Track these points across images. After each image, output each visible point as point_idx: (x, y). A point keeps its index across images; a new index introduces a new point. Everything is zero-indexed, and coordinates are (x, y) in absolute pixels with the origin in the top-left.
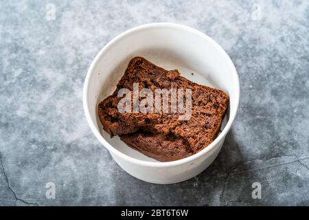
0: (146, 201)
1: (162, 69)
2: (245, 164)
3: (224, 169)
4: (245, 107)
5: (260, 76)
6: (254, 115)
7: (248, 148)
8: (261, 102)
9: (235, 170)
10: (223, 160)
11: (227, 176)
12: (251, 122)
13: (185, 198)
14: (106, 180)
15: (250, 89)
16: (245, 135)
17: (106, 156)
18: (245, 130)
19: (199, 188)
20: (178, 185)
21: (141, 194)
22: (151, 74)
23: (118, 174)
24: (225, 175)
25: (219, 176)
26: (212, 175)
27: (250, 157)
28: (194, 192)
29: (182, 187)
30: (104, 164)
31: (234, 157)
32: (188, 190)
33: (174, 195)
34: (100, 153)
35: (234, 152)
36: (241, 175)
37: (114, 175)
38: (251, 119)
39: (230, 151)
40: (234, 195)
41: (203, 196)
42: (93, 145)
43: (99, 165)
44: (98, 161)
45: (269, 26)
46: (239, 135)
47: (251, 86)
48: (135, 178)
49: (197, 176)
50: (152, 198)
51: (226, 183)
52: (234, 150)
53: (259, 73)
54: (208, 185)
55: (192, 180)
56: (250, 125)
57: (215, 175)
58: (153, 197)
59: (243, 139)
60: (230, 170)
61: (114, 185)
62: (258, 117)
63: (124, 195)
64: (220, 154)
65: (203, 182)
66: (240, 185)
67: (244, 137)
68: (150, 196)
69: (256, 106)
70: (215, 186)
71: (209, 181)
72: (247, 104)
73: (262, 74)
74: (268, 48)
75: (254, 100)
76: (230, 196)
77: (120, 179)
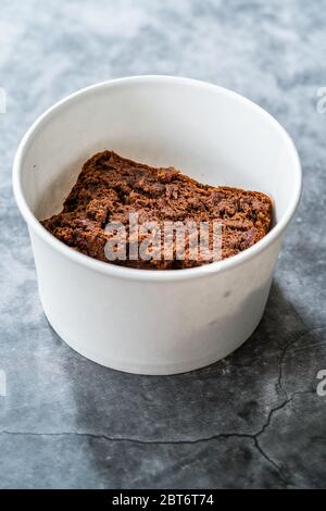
0: (135, 404)
1: (146, 167)
2: (311, 332)
3: (275, 344)
4: (293, 250)
5: (312, 204)
6: (313, 259)
7: (312, 309)
8: (321, 240)
9: (296, 344)
10: (269, 330)
11: (283, 355)
12: (309, 271)
13: (209, 394)
14: (53, 378)
15: (299, 223)
16: (303, 291)
17: (50, 339)
18: (301, 282)
19: (233, 376)
20: (194, 375)
21: (125, 394)
22: (127, 175)
23: (75, 365)
24: (279, 353)
25: (267, 355)
26: (255, 355)
27: (318, 322)
28: (224, 383)
29: (201, 378)
30: (48, 352)
31: (289, 325)
32: (212, 381)
33: (189, 391)
34: (38, 335)
35: (287, 317)
36: (308, 350)
37: (68, 368)
38: (308, 265)
39: (281, 317)
40: (300, 383)
41: (243, 388)
42: (22, 324)
43: (38, 354)
44: (34, 348)
45: (313, 135)
46: (292, 291)
47: (299, 220)
48: (110, 370)
49: (226, 358)
50: (146, 399)
51: (283, 365)
52: (287, 314)
53: (309, 200)
54: (250, 371)
55: (218, 365)
56: (309, 274)
57: (260, 354)
58: (150, 397)
59: (301, 297)
60: (285, 345)
61: (71, 383)
62: (321, 262)
63: (92, 398)
64: (262, 321)
65: (239, 366)
66: (309, 366)
67: (302, 293)
68: (143, 396)
69: (314, 247)
70: (263, 371)
71: (249, 365)
72: (298, 245)
73: (314, 200)
74: (318, 165)
75: (308, 239)
76: (294, 384)
77: (81, 373)
